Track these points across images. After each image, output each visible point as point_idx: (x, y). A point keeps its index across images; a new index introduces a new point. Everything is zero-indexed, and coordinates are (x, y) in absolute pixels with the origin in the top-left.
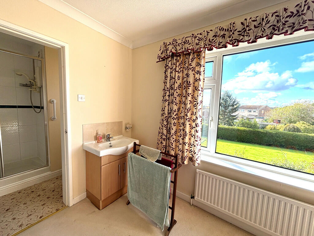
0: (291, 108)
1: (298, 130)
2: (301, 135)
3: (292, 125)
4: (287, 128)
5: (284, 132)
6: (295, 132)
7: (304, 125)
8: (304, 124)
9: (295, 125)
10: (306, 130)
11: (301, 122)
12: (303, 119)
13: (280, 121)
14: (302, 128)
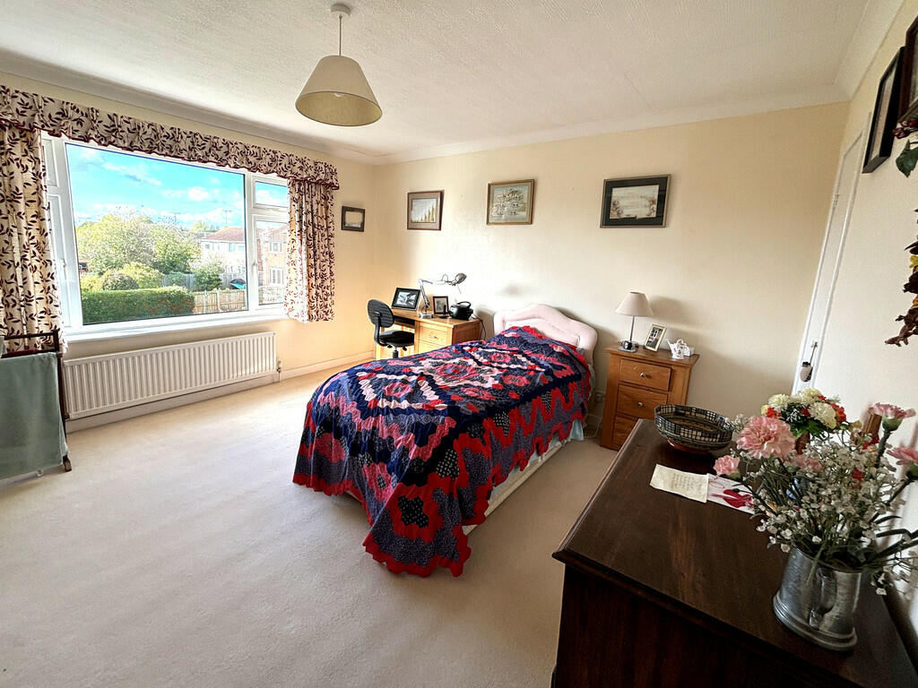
0: (105, 229)
1: (132, 284)
2: (142, 294)
3: (117, 273)
4: (109, 282)
5: (102, 291)
6: (127, 289)
7: (139, 271)
8: (140, 267)
9: (121, 271)
10: (147, 282)
11: (133, 264)
12: (133, 255)
13: (84, 265)
14: (138, 278)
